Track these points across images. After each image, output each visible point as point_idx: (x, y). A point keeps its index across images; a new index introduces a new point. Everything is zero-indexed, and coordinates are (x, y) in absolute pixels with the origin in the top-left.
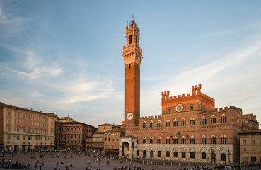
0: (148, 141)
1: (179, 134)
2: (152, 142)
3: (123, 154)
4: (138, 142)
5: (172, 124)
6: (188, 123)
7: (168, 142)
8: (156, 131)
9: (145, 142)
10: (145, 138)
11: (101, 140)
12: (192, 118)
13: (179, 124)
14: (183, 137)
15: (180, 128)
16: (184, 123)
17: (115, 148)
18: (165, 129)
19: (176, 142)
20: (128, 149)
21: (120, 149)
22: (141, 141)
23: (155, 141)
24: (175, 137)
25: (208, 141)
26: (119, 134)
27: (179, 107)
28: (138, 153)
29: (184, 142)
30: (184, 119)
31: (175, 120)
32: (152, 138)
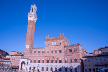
0: (37, 61)
1: (53, 57)
2: (39, 62)
4: (31, 62)
5: (50, 52)
6: (58, 51)
7: (48, 62)
8: (41, 56)
9: (35, 62)
10: (35, 59)
12: (60, 49)
13: (54, 52)
14: (56, 59)
15: (54, 54)
16: (56, 52)
17: (17, 65)
18: (46, 54)
19: (52, 62)
21: (20, 66)
22: (33, 61)
23: (41, 61)
24: (52, 59)
25: (68, 61)
26: (20, 57)
28: (30, 68)
29: (56, 62)
30: (56, 49)
31: (52, 50)
32: (39, 59)
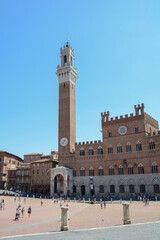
0: (87, 172)
1: (125, 161)
2: (92, 173)
3: (56, 191)
4: (75, 174)
5: (115, 150)
6: (134, 147)
7: (111, 172)
8: (97, 160)
9: (83, 173)
10: (83, 169)
11: (27, 173)
12: (138, 142)
13: (124, 149)
14: (130, 166)
16: (129, 149)
17: (44, 183)
18: (107, 156)
19: (121, 172)
20: (62, 184)
21: (52, 184)
22: (78, 173)
23: (96, 172)
24: (120, 166)
26: (50, 165)
27: (122, 130)
28: (74, 187)
29: (131, 171)
30: (128, 143)
31: (119, 145)
32: (91, 168)
